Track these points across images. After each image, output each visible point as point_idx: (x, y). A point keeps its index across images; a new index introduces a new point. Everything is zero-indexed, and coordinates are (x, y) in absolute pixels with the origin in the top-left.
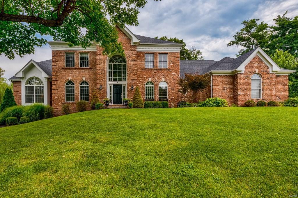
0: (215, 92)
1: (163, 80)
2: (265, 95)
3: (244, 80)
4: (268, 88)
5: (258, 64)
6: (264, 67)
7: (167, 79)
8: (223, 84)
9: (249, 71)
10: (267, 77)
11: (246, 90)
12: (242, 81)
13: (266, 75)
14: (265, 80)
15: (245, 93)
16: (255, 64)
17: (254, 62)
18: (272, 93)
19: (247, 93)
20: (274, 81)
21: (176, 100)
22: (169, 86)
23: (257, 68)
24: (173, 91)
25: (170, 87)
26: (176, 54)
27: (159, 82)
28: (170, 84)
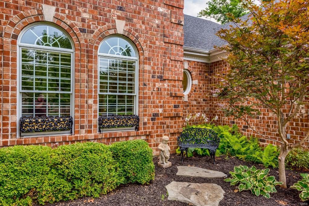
1: (120, 31)
7: (138, 26)
21: (168, 121)
22: (145, 63)
24: (158, 85)
25: (147, 67)
27: (102, 37)
28: (146, 54)
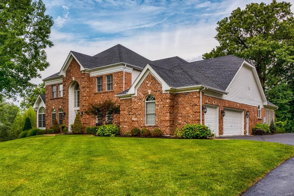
0: (122, 117)
2: (158, 120)
3: (138, 104)
4: (162, 112)
5: (151, 83)
6: (158, 87)
8: (129, 108)
9: (142, 93)
10: (160, 98)
11: (139, 115)
12: (136, 105)
13: (159, 96)
14: (158, 102)
15: (138, 119)
16: (148, 83)
17: (147, 82)
18: (165, 118)
19: (140, 119)
20: (167, 102)
23: (150, 88)
26: (119, 73)
